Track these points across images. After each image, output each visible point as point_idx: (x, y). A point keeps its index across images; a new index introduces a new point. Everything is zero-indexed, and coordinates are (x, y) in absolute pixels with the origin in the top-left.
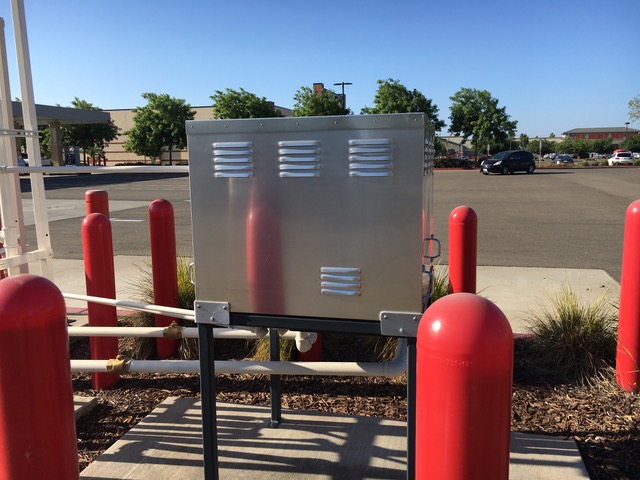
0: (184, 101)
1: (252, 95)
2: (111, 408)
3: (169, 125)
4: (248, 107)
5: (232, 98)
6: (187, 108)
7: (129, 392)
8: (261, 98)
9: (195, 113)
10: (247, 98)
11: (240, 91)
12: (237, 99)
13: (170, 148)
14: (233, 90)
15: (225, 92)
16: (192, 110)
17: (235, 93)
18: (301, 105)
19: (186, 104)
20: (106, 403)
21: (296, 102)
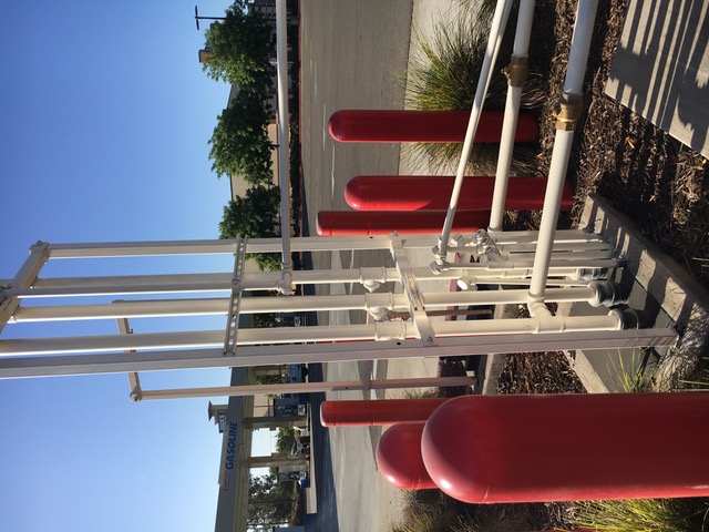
0: (225, 207)
1: (216, 130)
2: (606, 175)
3: (252, 224)
4: (229, 136)
5: (218, 154)
6: (232, 203)
7: (584, 158)
8: (218, 122)
9: (238, 197)
10: (219, 137)
11: (212, 145)
12: (220, 149)
13: (277, 224)
14: (210, 150)
15: (213, 161)
16: (235, 200)
17: (213, 150)
18: (224, 73)
19: (228, 205)
20: (596, 183)
21: (220, 78)
